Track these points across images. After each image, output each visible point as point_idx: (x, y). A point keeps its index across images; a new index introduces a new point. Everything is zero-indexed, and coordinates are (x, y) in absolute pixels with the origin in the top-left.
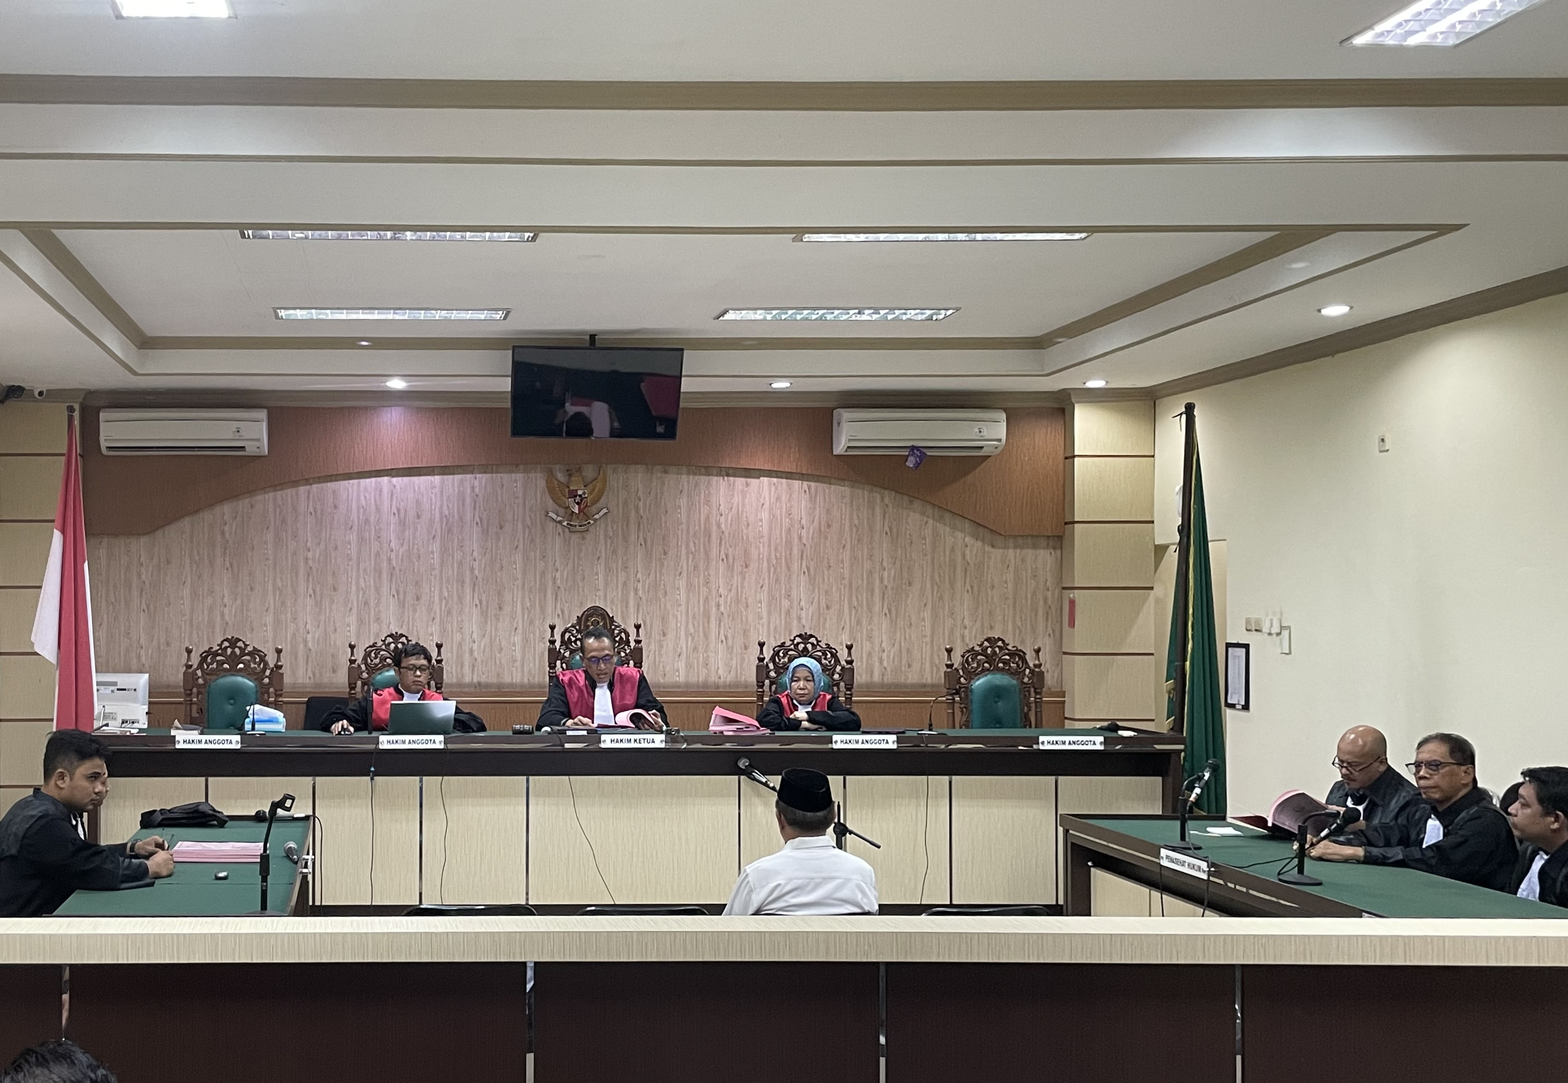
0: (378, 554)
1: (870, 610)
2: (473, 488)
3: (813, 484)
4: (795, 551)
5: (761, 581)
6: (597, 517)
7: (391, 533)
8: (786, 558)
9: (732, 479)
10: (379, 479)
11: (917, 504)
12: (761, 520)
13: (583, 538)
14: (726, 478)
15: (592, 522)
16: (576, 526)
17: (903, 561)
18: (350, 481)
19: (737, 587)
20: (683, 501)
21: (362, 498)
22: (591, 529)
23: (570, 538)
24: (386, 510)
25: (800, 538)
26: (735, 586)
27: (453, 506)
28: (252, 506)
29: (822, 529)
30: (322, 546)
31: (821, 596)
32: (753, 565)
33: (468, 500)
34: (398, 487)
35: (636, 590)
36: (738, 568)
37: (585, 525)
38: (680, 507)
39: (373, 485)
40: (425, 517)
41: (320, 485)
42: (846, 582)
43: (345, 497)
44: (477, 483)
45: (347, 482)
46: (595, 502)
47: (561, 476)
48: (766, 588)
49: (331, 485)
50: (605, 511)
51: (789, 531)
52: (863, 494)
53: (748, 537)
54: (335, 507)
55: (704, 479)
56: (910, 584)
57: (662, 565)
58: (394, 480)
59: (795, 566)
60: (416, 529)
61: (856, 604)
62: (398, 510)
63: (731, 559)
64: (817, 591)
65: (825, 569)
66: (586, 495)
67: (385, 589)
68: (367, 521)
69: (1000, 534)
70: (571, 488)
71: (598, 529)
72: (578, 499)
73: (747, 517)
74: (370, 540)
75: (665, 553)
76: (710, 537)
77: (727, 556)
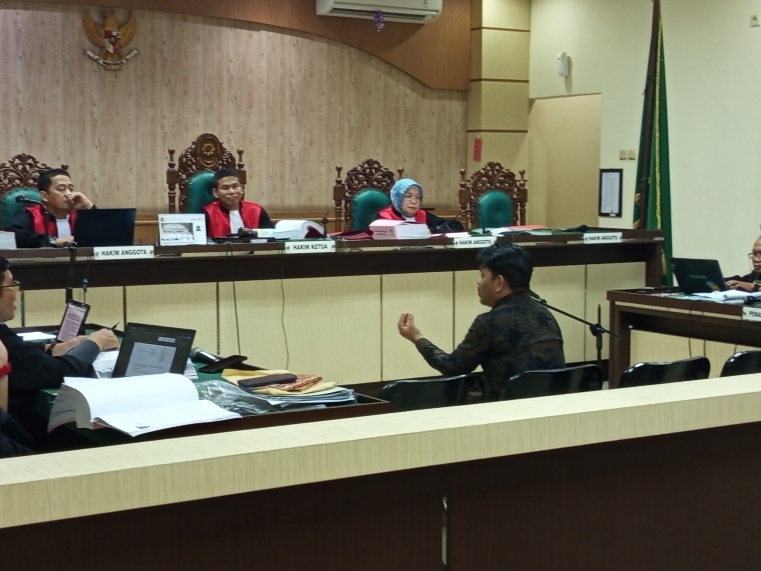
1: (341, 146)
2: (16, 23)
3: (300, 39)
4: (287, 96)
5: (262, 121)
6: (129, 57)
8: (280, 101)
9: (238, 30)
11: (374, 60)
12: (261, 68)
13: (117, 76)
14: (234, 29)
15: (124, 62)
16: (110, 64)
17: (364, 107)
19: (244, 125)
20: (200, 48)
22: (124, 67)
23: (105, 76)
25: (291, 85)
26: (242, 124)
29: (307, 77)
31: (306, 135)
32: (256, 108)
33: (12, 35)
35: (162, 126)
36: (244, 109)
37: (118, 64)
38: (197, 53)
42: (324, 123)
44: (19, 18)
46: (127, 43)
47: (96, 17)
48: (265, 126)
50: (135, 52)
51: (282, 78)
52: (336, 49)
53: (251, 82)
55: (215, 29)
56: (369, 126)
57: (184, 104)
59: (287, 108)
61: (331, 142)
63: (238, 100)
64: (303, 130)
65: (309, 112)
66: (120, 37)
69: (429, 87)
70: (107, 29)
71: (129, 68)
72: (113, 39)
73: (250, 65)
75: (186, 93)
76: (222, 80)
77: (235, 98)
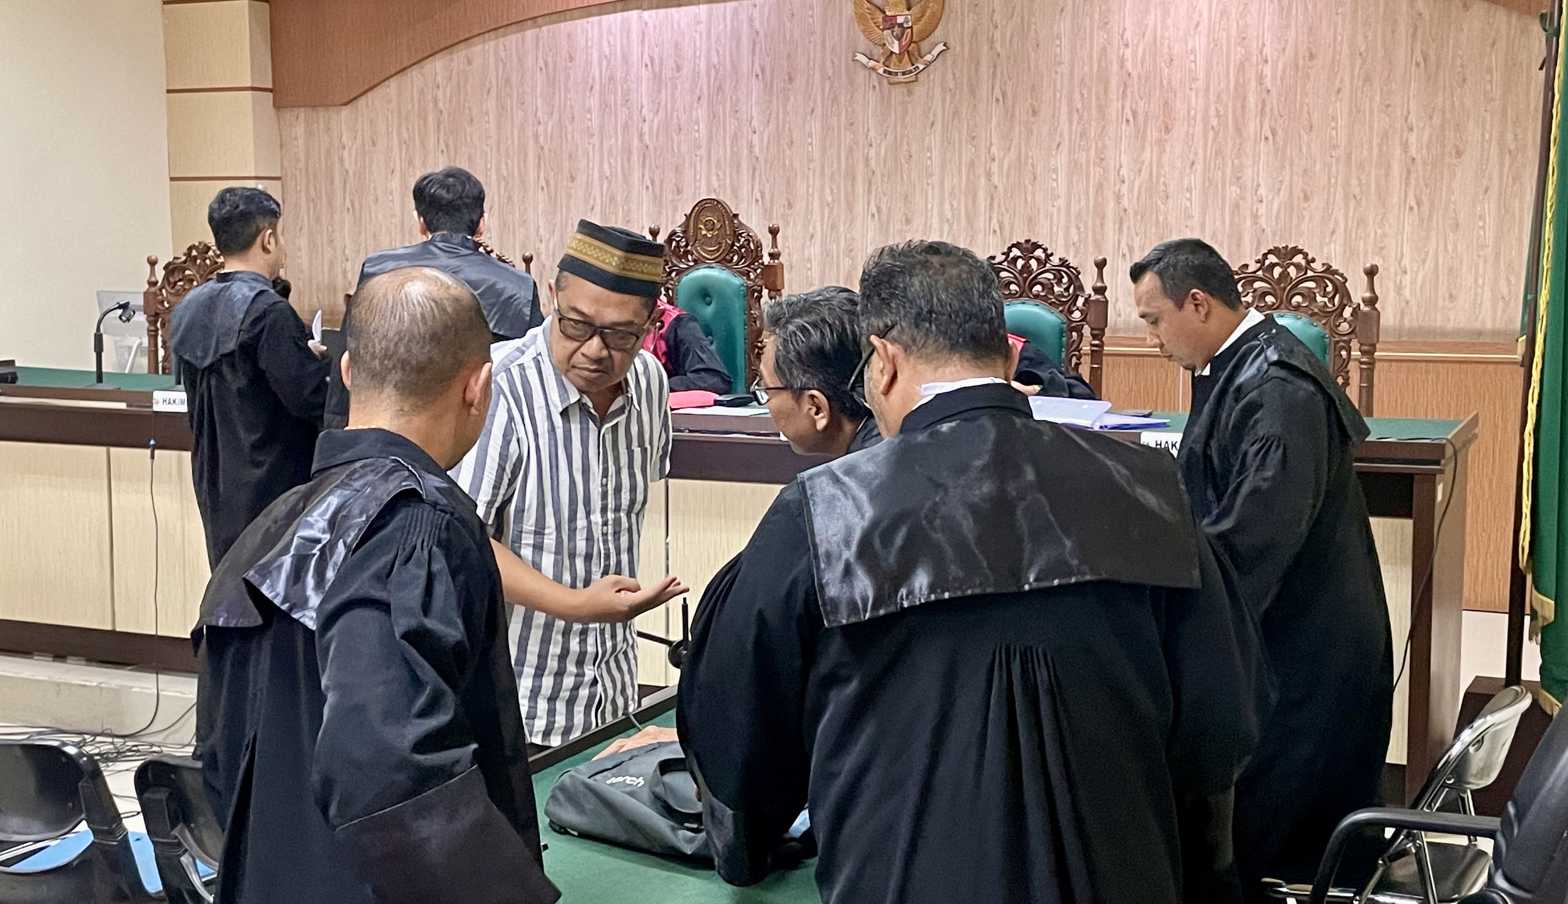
0: (626, 126)
1: (1382, 201)
2: (751, 20)
4: (1252, 100)
5: (1192, 156)
6: (929, 58)
7: (643, 94)
8: (1234, 115)
10: (625, 14)
12: (1193, 52)
13: (910, 93)
15: (922, 66)
16: (896, 74)
17: (1448, 115)
18: (590, 19)
19: (1151, 165)
20: (1065, 26)
21: (605, 44)
22: (923, 77)
23: (890, 95)
24: (635, 60)
25: (1261, 78)
26: (1147, 164)
27: (724, 51)
28: (469, 62)
29: (1301, 62)
30: (556, 116)
31: (1296, 178)
32: (1179, 130)
33: (744, 39)
34: (650, 24)
35: (989, 174)
36: (1153, 134)
37: (911, 72)
38: (1059, 36)
39: (619, 23)
40: (687, 69)
41: (551, 27)
42: (1341, 152)
43: (583, 43)
45: (585, 20)
46: (926, 34)
48: (1199, 167)
49: (565, 27)
51: (1241, 67)
53: (1170, 82)
54: (571, 59)
56: (1459, 153)
57: (1030, 132)
58: (646, 14)
59: (1252, 126)
60: (675, 86)
61: (1357, 191)
62: (652, 59)
63: (1141, 118)
64: (1288, 167)
65: (1302, 132)
66: (911, 24)
67: (636, 178)
68: (611, 78)
70: (889, 13)
71: (932, 77)
72: (898, 30)
73: (1169, 47)
74: (616, 104)
75: (1035, 112)
76: (1107, 83)
77: (1135, 114)
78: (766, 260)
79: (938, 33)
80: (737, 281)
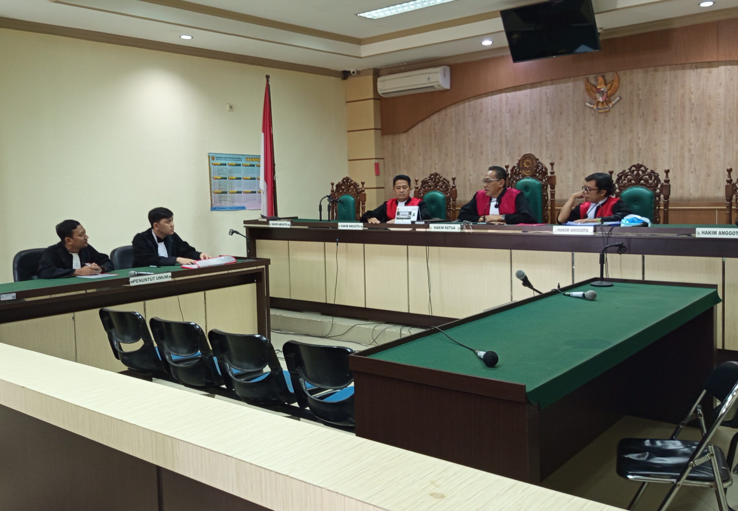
0: (501, 134)
2: (546, 94)
5: (719, 133)
6: (614, 102)
7: (507, 123)
9: (699, 70)
10: (501, 95)
12: (719, 94)
13: (606, 116)
14: (695, 70)
15: (611, 106)
16: (601, 109)
19: (703, 138)
20: (667, 88)
21: (493, 106)
22: (611, 109)
23: (599, 117)
24: (504, 110)
26: (701, 137)
27: (536, 105)
28: (446, 115)
30: (476, 132)
32: (714, 124)
33: (544, 101)
34: (510, 98)
36: (703, 126)
37: (607, 108)
38: (665, 92)
39: (498, 98)
40: (523, 112)
41: (474, 101)
43: (486, 106)
44: (548, 91)
45: (487, 98)
46: (612, 95)
47: (593, 81)
48: (722, 137)
49: (479, 101)
53: (710, 106)
54: (481, 112)
55: (680, 73)
57: (654, 128)
60: (518, 119)
62: (510, 110)
63: (698, 120)
66: (606, 91)
68: (496, 117)
70: (598, 87)
71: (615, 109)
73: (709, 93)
74: (497, 127)
75: (655, 120)
76: (684, 107)
77: (696, 119)
78: (549, 175)
79: (617, 94)
80: (538, 183)
